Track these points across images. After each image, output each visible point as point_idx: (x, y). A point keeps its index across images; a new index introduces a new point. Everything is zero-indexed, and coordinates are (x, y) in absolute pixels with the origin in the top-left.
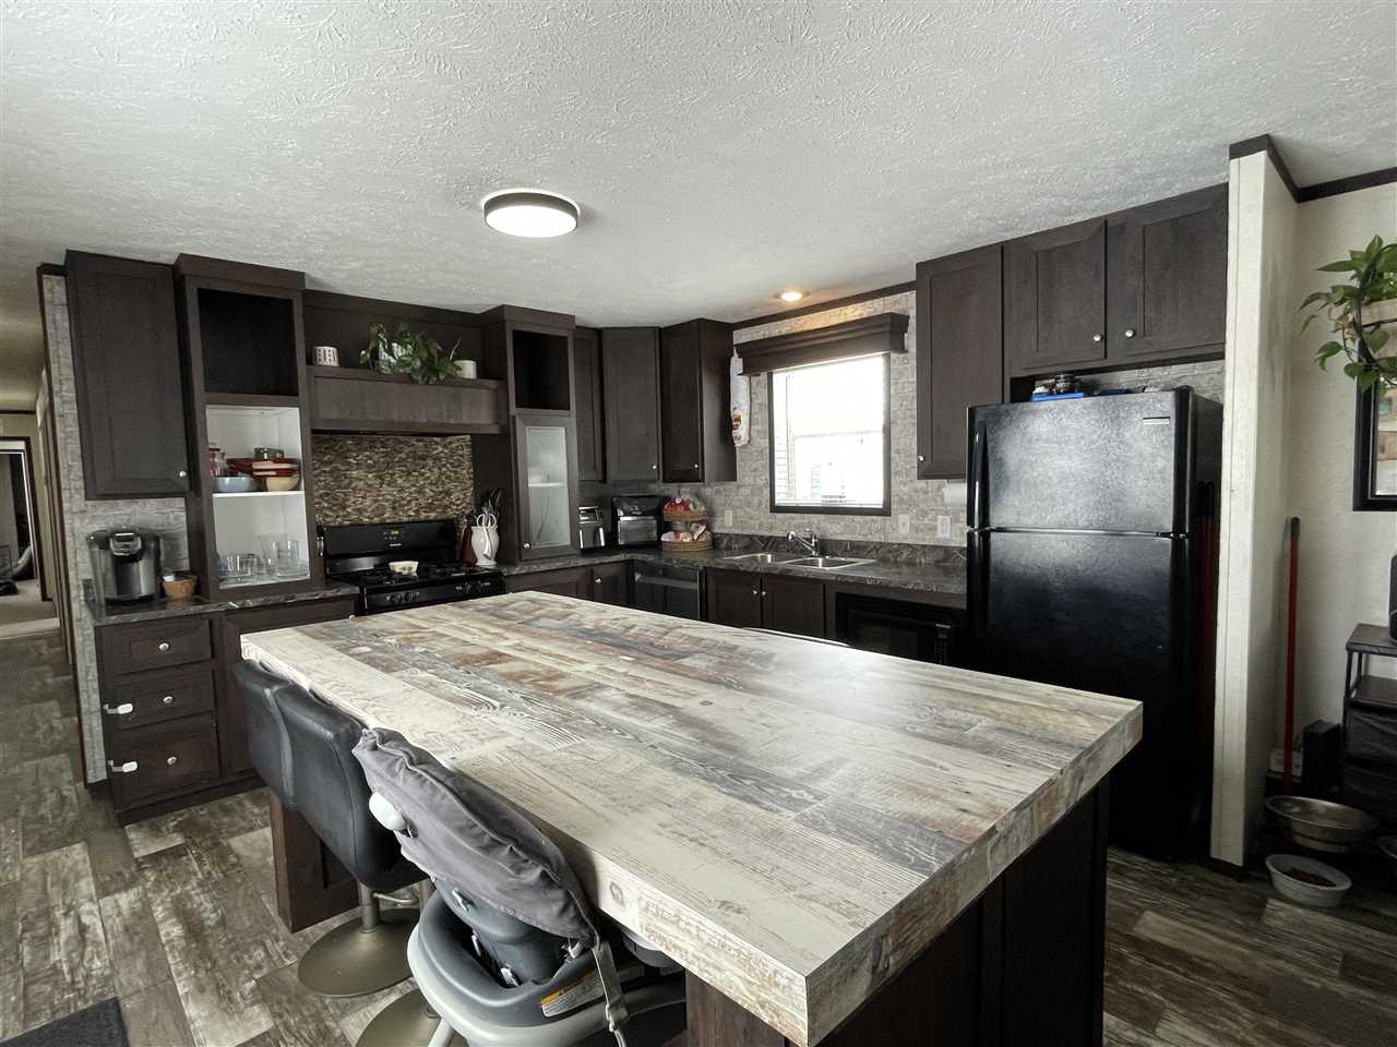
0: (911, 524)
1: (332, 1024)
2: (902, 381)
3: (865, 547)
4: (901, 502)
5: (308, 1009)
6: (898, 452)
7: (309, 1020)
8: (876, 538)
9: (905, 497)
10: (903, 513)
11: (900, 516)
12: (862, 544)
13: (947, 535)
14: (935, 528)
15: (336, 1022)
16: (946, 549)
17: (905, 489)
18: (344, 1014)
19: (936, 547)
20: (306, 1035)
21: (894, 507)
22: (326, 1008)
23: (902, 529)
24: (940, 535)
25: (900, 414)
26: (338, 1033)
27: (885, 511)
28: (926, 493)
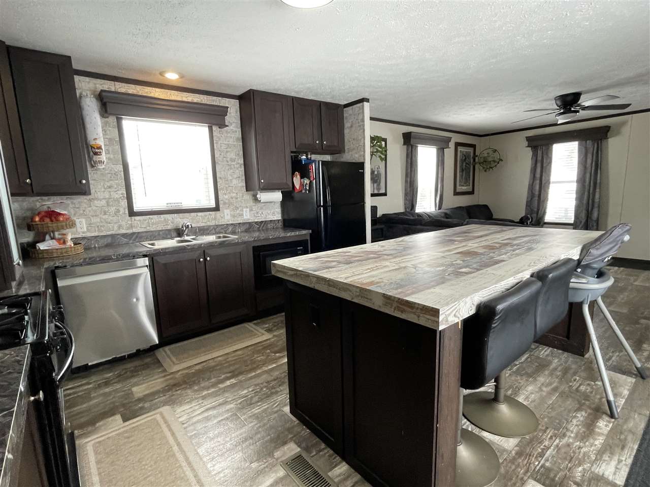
0: (231, 214)
1: (513, 452)
2: (220, 142)
3: (207, 229)
4: (225, 203)
5: (510, 467)
6: (220, 178)
7: (516, 463)
8: (213, 223)
9: (227, 201)
10: (226, 209)
11: (225, 211)
12: (205, 227)
13: (248, 217)
14: (242, 215)
15: (511, 452)
16: (249, 223)
17: (226, 197)
18: (505, 450)
19: (244, 224)
20: (526, 461)
21: (221, 206)
22: (506, 459)
23: (226, 217)
24: (245, 217)
25: (220, 159)
26: (517, 448)
27: (217, 209)
28: (237, 198)
